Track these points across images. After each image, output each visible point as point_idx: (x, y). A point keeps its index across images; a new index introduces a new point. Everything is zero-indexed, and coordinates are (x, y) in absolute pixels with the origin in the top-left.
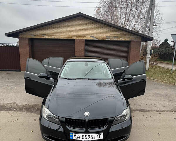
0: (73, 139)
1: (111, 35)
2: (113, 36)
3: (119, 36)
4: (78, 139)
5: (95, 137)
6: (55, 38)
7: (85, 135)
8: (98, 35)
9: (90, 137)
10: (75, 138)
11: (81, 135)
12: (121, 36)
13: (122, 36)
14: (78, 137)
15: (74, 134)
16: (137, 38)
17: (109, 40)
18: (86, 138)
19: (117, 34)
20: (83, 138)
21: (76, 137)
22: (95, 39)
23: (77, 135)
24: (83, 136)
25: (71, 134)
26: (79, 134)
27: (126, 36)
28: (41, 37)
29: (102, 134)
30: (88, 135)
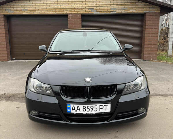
0: (71, 112)
1: (117, 5)
2: (120, 7)
3: (129, 7)
4: (78, 112)
5: (100, 109)
6: (40, 13)
7: (86, 106)
8: (99, 7)
9: (93, 108)
10: (74, 111)
11: (81, 106)
12: (131, 7)
13: (133, 7)
14: (77, 110)
15: (72, 106)
16: (154, 8)
17: (115, 13)
18: (88, 110)
19: (126, 3)
20: (84, 110)
21: (75, 109)
22: (96, 13)
23: (76, 106)
24: (84, 107)
25: (68, 106)
26: (78, 105)
27: (138, 7)
28: (21, 13)
29: (109, 105)
30: (90, 105)
